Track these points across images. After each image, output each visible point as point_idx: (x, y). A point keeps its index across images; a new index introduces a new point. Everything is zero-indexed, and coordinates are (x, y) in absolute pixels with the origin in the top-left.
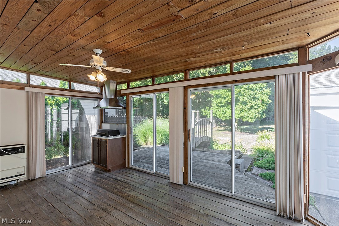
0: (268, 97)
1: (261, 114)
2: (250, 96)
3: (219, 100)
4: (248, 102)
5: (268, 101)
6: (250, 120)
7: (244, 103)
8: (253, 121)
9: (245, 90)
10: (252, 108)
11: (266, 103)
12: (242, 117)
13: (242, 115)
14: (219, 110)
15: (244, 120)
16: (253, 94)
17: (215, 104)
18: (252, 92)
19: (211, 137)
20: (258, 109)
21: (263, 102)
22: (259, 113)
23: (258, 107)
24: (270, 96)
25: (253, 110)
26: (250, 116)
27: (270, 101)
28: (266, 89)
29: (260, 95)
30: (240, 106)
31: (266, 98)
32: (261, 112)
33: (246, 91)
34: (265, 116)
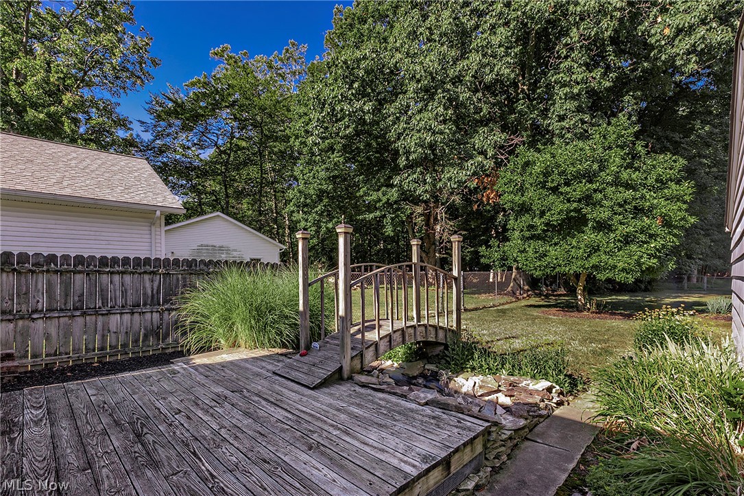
0: (685, 206)
1: (659, 258)
2: (620, 206)
3: (526, 219)
4: (615, 222)
5: (683, 219)
6: (620, 277)
7: (602, 226)
8: (631, 280)
9: (604, 189)
10: (627, 240)
11: (676, 227)
12: (595, 267)
13: (594, 260)
14: (525, 249)
15: (602, 276)
16: (634, 199)
17: (517, 233)
18: (629, 194)
19: (454, 328)
20: (649, 242)
21: (667, 224)
22: (650, 256)
23: (651, 236)
24: (691, 204)
25: (634, 247)
26: (621, 265)
27: (692, 220)
28: (678, 182)
29: (656, 201)
30: (589, 236)
31: (676, 211)
32: (660, 252)
33: (610, 190)
34: (674, 266)
